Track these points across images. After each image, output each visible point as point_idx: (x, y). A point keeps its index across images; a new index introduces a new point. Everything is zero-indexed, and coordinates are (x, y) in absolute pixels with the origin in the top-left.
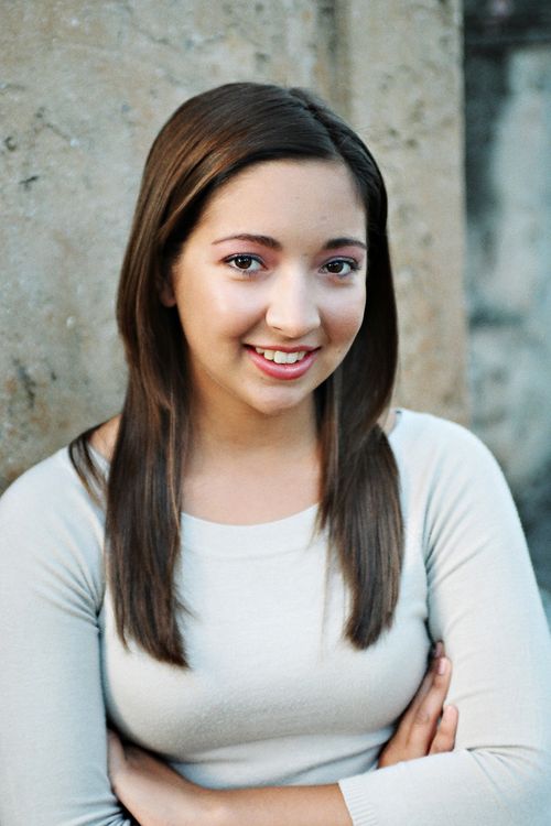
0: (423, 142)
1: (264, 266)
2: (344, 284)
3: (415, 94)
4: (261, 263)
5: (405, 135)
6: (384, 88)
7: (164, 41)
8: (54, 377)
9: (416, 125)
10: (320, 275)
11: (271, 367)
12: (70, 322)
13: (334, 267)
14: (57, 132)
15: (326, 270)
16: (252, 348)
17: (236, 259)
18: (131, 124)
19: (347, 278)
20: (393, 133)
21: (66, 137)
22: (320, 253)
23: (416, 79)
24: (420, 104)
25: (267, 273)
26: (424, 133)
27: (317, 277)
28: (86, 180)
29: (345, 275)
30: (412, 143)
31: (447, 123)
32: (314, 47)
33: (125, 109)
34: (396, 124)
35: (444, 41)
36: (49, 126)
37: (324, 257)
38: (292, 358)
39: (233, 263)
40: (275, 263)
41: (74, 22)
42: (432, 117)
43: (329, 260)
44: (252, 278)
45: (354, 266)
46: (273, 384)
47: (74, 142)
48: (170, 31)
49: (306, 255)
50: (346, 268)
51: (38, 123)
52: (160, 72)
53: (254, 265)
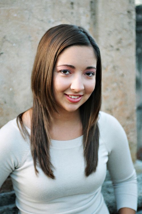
0: (121, 49)
1: (70, 73)
2: (90, 79)
3: (119, 37)
4: (69, 72)
5: (116, 47)
6: (109, 34)
7: (42, 21)
8: (5, 103)
9: (120, 45)
10: (85, 76)
11: (71, 99)
12: (11, 89)
13: (88, 74)
14: (9, 42)
15: (86, 74)
16: (66, 95)
17: (63, 71)
18: (31, 41)
19: (91, 77)
20: (112, 46)
21: (12, 43)
22: (85, 70)
23: (120, 32)
24: (121, 39)
25: (71, 75)
26: (122, 47)
27: (84, 76)
28: (18, 54)
29: (91, 76)
30: (118, 49)
31: (130, 44)
32: (89, 23)
33: (30, 37)
34: (112, 44)
35: (129, 23)
36: (7, 40)
37: (86, 71)
38: (76, 97)
39: (62, 72)
40: (74, 72)
41: (15, 15)
42: (125, 43)
43: (87, 73)
44: (67, 76)
45: (93, 74)
46: (71, 104)
47: (14, 45)
48: (44, 18)
49: (81, 70)
50: (91, 75)
51: (4, 40)
52: (40, 28)
53: (67, 73)
